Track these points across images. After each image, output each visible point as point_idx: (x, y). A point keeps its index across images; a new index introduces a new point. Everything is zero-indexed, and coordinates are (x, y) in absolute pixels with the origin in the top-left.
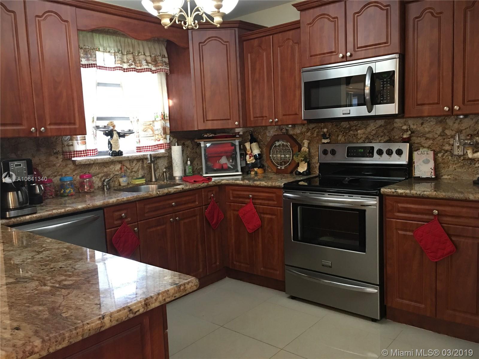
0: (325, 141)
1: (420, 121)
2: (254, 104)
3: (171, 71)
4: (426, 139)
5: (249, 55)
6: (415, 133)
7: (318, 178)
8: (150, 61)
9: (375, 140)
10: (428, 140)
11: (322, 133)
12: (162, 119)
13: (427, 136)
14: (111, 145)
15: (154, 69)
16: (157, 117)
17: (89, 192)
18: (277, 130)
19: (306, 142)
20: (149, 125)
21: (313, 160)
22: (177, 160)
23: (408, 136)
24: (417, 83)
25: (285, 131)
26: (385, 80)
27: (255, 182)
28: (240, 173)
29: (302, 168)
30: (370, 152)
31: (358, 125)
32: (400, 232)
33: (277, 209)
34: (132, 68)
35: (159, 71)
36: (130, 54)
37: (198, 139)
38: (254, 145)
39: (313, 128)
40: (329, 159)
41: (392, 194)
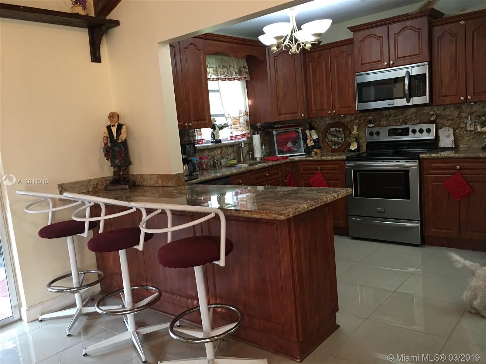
0: (370, 125)
1: (443, 108)
2: (315, 100)
3: (251, 78)
4: (447, 120)
5: (311, 64)
6: (439, 117)
7: (366, 153)
8: (237, 72)
9: (409, 123)
10: (449, 121)
11: (368, 120)
12: (246, 114)
13: (448, 118)
14: (214, 135)
15: (239, 77)
16: (241, 114)
17: (207, 168)
18: (330, 119)
19: (355, 128)
20: (237, 120)
21: (360, 140)
22: (258, 145)
23: (434, 119)
24: (441, 81)
25: (337, 120)
26: (419, 80)
27: (322, 158)
28: (304, 153)
29: (353, 146)
30: (406, 132)
31: (396, 112)
32: (434, 183)
33: (341, 176)
34: (227, 78)
35: (243, 79)
36: (225, 67)
37: (271, 129)
38: (313, 131)
39: (360, 117)
40: (375, 139)
41: (427, 157)
